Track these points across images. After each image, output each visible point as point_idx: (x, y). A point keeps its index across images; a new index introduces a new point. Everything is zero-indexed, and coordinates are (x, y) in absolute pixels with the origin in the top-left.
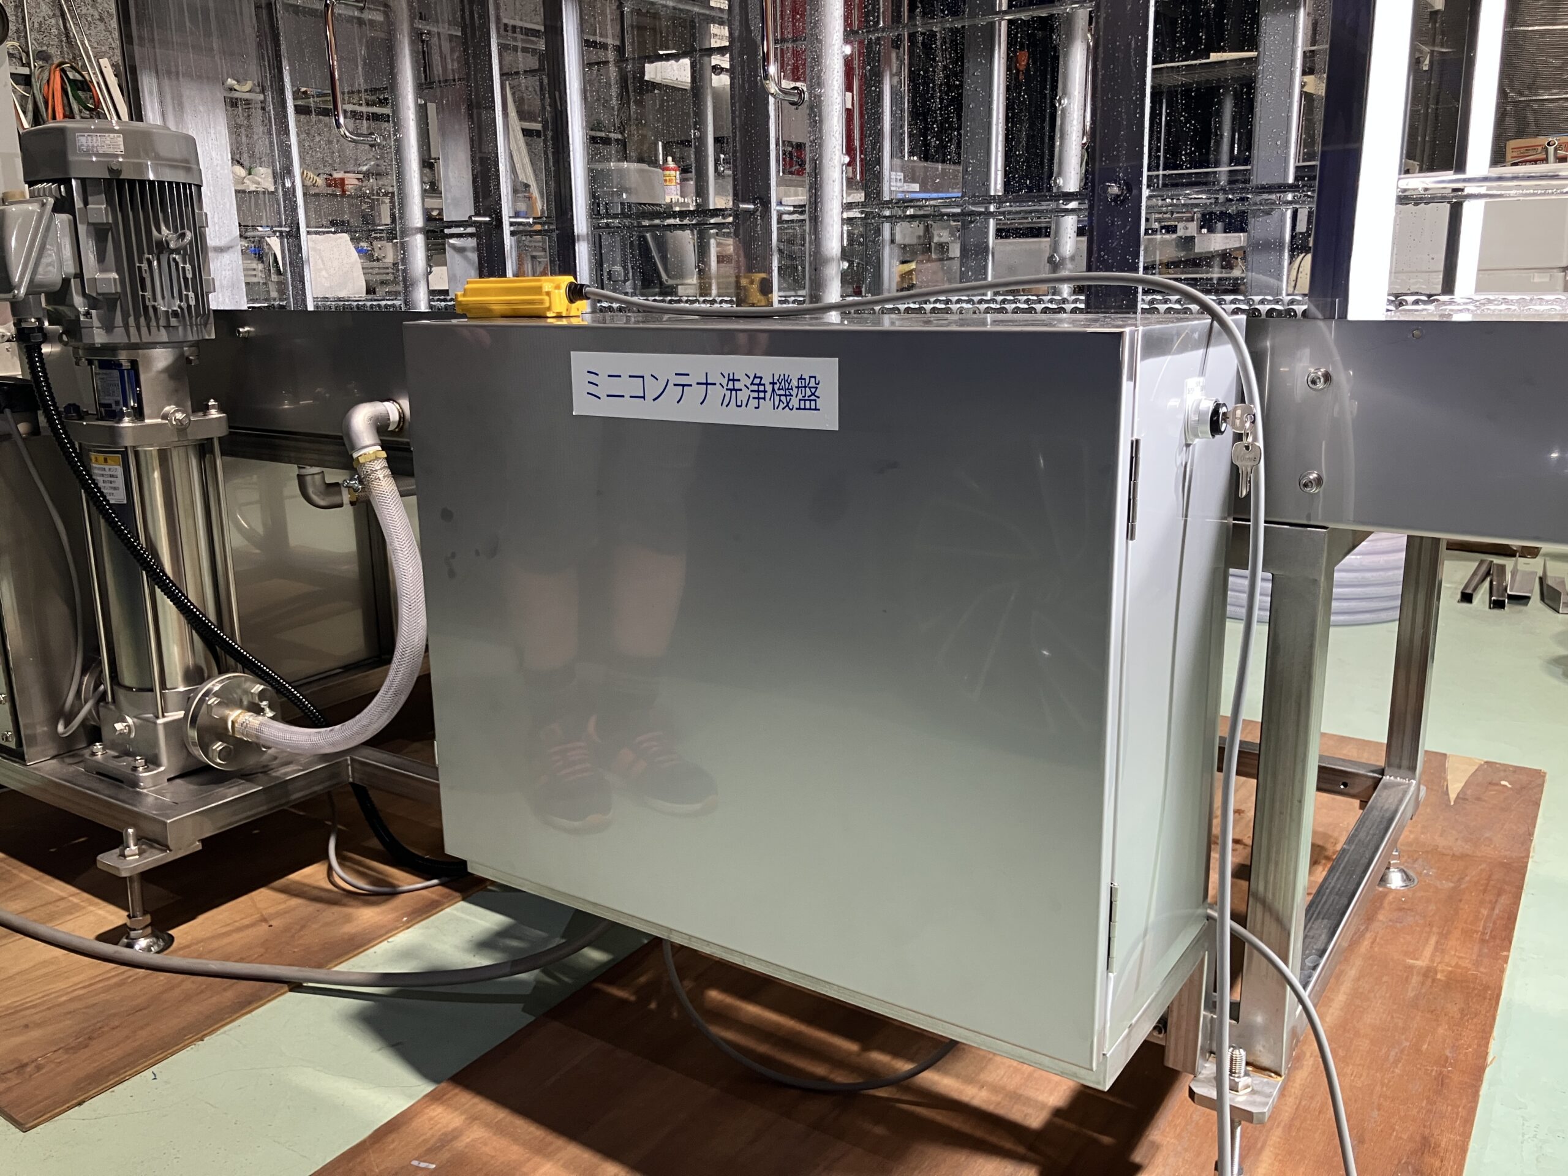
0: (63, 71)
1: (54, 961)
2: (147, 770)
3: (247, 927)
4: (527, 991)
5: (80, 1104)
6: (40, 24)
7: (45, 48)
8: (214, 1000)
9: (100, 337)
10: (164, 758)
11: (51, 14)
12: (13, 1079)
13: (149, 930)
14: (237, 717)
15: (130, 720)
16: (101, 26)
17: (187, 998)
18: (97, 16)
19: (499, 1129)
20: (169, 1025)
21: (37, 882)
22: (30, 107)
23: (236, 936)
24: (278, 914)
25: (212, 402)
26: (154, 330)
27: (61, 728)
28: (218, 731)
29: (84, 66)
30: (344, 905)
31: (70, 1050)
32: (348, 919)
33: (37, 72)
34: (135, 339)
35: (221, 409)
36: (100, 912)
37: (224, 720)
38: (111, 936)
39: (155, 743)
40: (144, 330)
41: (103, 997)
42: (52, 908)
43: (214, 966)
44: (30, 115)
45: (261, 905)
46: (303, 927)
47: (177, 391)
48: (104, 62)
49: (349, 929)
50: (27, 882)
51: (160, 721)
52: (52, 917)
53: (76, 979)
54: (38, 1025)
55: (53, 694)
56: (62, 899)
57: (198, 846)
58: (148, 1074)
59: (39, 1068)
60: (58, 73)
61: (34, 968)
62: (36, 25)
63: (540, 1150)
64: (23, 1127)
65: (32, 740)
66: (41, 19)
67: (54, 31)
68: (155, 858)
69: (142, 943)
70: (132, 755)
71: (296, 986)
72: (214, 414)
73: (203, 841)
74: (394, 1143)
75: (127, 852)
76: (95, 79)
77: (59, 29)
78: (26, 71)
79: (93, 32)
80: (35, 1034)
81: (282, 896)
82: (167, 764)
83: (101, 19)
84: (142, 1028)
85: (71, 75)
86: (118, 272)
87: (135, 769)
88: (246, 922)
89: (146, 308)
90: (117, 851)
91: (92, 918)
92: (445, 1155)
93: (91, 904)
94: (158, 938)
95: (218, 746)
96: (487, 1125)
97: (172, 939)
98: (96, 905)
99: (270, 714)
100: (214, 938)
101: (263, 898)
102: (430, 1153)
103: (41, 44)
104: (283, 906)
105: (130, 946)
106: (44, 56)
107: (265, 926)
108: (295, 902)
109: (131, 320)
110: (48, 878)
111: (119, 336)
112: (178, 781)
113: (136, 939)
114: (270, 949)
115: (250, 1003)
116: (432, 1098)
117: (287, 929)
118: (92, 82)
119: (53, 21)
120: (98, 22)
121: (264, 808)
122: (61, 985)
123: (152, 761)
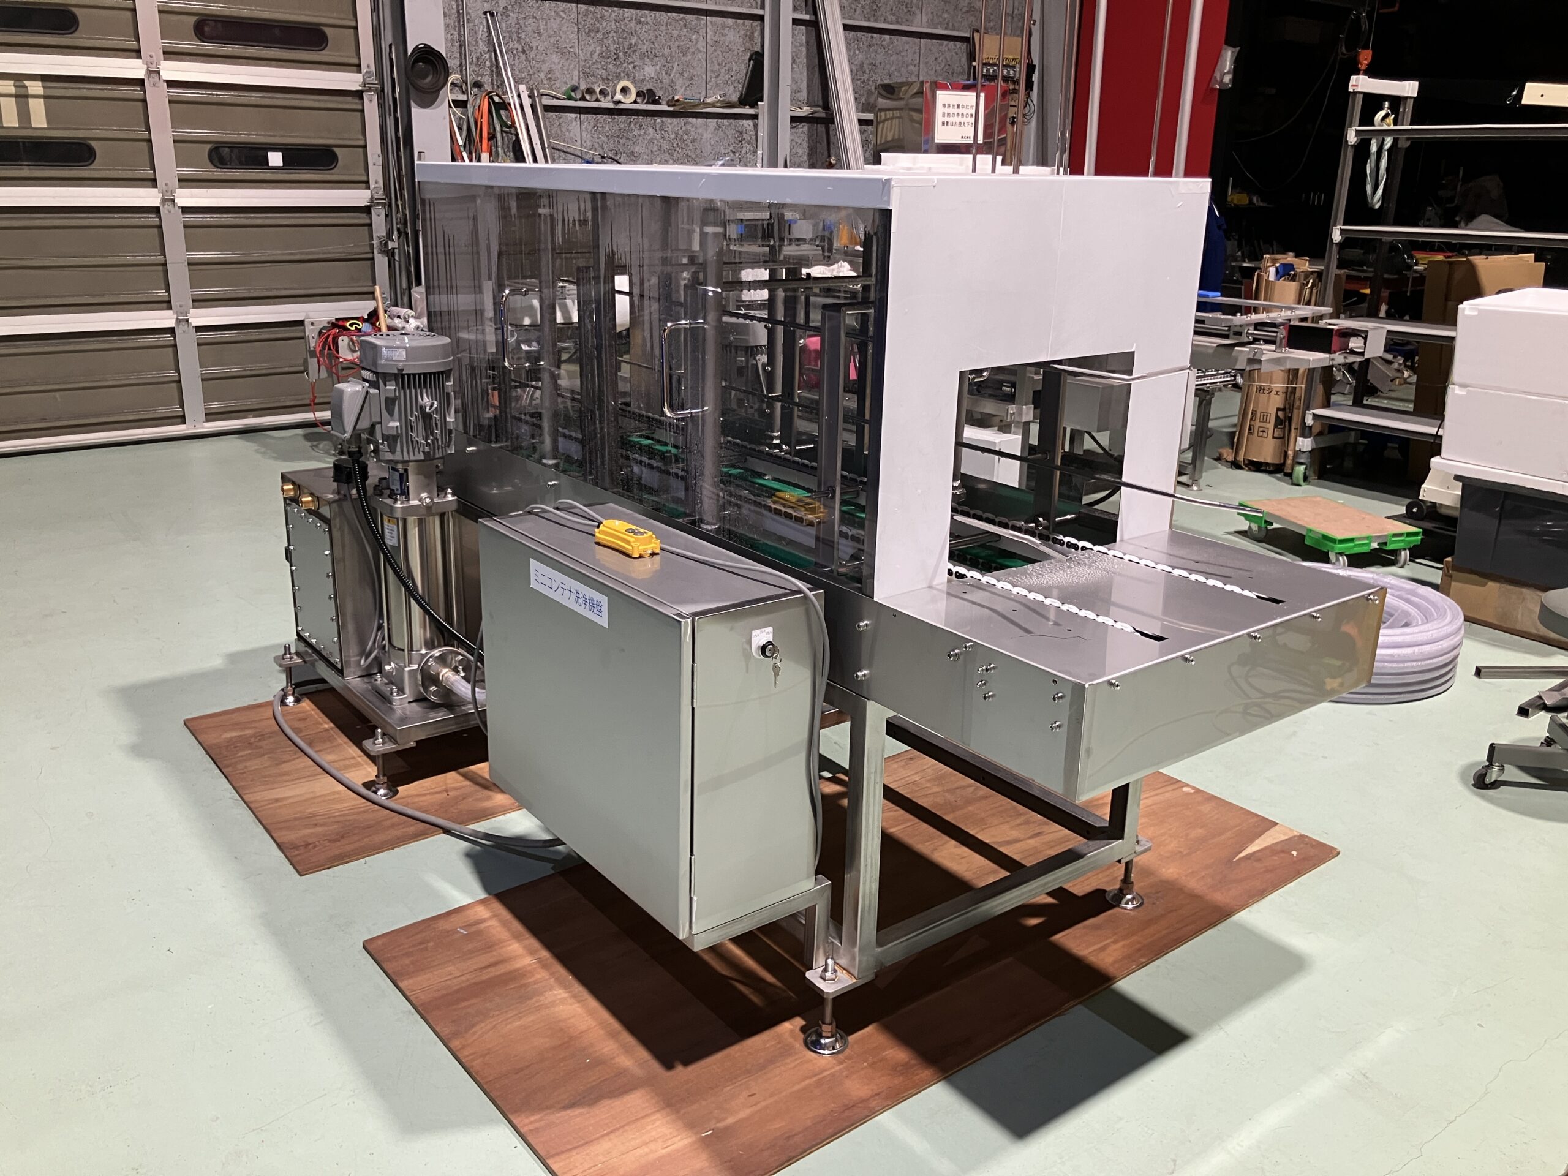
0: (491, 98)
1: (338, 793)
2: (398, 695)
3: (437, 793)
4: (559, 858)
5: (328, 868)
6: (478, 59)
7: (479, 78)
8: (405, 830)
9: (389, 456)
10: (407, 690)
11: (486, 50)
12: (302, 850)
13: (386, 785)
14: (446, 673)
15: (393, 665)
16: (523, 57)
17: (393, 826)
18: (520, 49)
19: (504, 923)
20: (378, 838)
21: (345, 745)
22: (465, 127)
23: (428, 797)
24: (455, 789)
25: (449, 491)
26: (416, 453)
27: (362, 662)
28: (434, 680)
29: (505, 93)
30: (491, 790)
31: (330, 841)
32: (489, 798)
33: (471, 99)
34: (406, 458)
35: (453, 494)
36: (370, 770)
37: (438, 674)
38: (368, 785)
39: (402, 681)
40: (411, 453)
41: (355, 817)
42: (347, 762)
43: (410, 812)
44: (465, 133)
45: (448, 781)
46: (464, 799)
47: (428, 485)
48: (522, 87)
49: (487, 804)
50: (340, 745)
51: (407, 669)
52: (346, 767)
53: (346, 805)
54: (321, 825)
55: (362, 641)
56: (354, 758)
57: (412, 744)
58: (363, 861)
59: (315, 847)
60: (486, 100)
61: (328, 794)
62: (475, 60)
63: (517, 937)
64: (301, 875)
65: (348, 663)
66: (478, 54)
67: (488, 63)
68: (390, 747)
69: (382, 792)
70: (393, 684)
71: (447, 832)
72: (450, 498)
73: (417, 742)
74: (454, 918)
75: (376, 742)
76: (513, 100)
77: (491, 62)
78: (463, 97)
79: (517, 62)
80: (319, 829)
81: (461, 778)
82: (408, 695)
83: (524, 52)
84: (367, 837)
85: (496, 99)
86: (400, 421)
87: (392, 693)
88: (437, 790)
89: (412, 442)
90: (372, 740)
91: (364, 772)
92: (473, 929)
93: (367, 764)
94: (391, 790)
95: (433, 688)
96: (500, 921)
97: (397, 792)
98: (369, 764)
99: (462, 674)
100: (418, 796)
101: (452, 775)
102: (467, 926)
103: (478, 75)
104: (459, 784)
105: (375, 792)
106: (478, 85)
107: (445, 794)
108: (468, 783)
109: (405, 449)
110: (351, 743)
111: (398, 456)
112: (414, 704)
113: (378, 789)
114: (442, 808)
115: (420, 835)
116: (482, 902)
117: (456, 797)
118: (509, 104)
119: (487, 56)
120: (521, 54)
121: (454, 727)
122: (338, 806)
123: (401, 691)
